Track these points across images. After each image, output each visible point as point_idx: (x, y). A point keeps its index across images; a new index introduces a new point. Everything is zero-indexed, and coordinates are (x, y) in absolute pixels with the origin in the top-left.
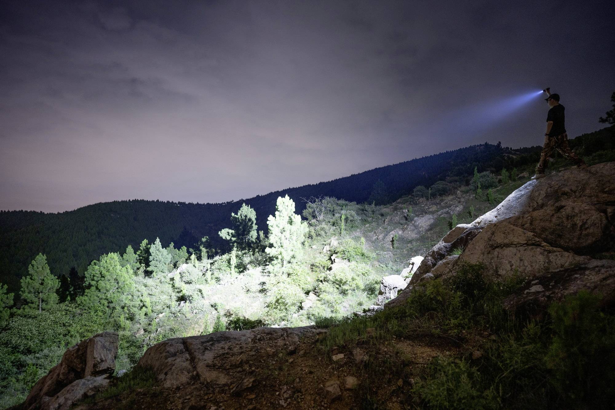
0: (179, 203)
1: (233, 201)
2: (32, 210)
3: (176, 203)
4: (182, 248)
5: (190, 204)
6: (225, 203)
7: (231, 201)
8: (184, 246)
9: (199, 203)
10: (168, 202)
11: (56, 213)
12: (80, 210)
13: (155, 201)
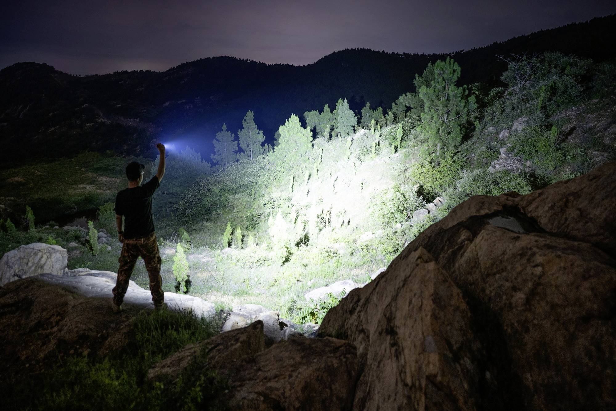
0: (404, 54)
1: (463, 50)
2: (287, 64)
3: (400, 54)
4: (378, 108)
5: (415, 55)
6: (453, 53)
7: (461, 51)
8: (380, 107)
9: (425, 54)
10: (393, 53)
11: (302, 66)
12: (319, 61)
13: (381, 52)
